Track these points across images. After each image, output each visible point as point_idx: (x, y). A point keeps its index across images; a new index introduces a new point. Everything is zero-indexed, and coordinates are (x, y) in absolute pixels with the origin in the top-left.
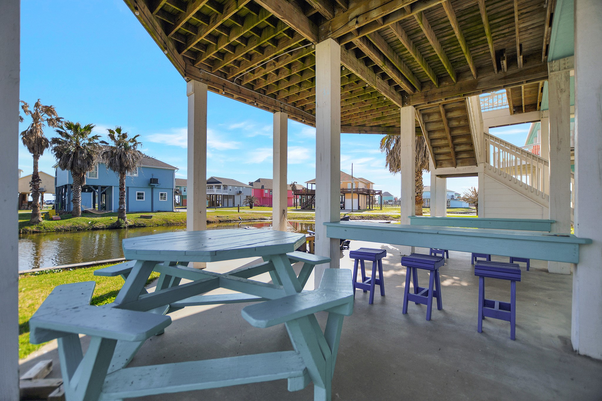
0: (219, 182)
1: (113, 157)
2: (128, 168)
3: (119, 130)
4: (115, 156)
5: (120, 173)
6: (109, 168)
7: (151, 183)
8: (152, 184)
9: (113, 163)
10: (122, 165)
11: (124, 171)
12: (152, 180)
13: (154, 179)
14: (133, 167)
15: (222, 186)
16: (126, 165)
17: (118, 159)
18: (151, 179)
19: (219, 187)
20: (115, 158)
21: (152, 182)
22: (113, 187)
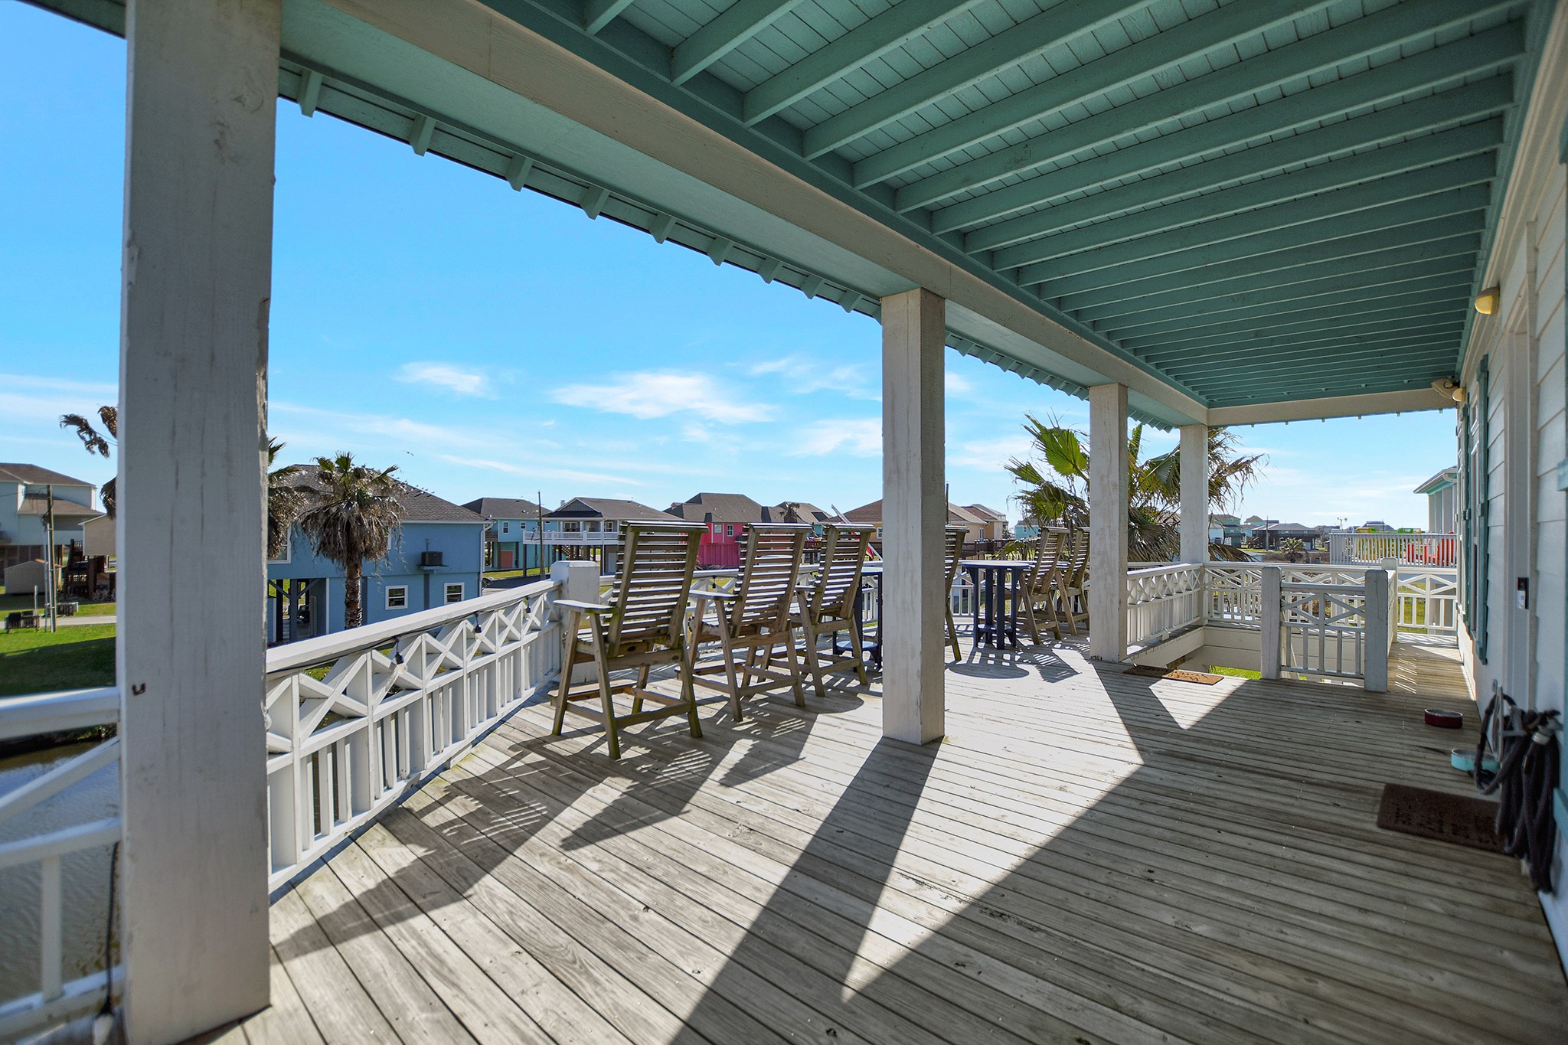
0: (594, 513)
1: (330, 527)
2: (368, 552)
3: (344, 461)
4: (335, 526)
5: (348, 563)
6: (321, 554)
7: (423, 564)
8: (426, 568)
9: (329, 543)
10: (351, 547)
11: (357, 562)
12: (427, 555)
13: (432, 554)
14: (380, 549)
15: (602, 524)
16: (362, 547)
17: (342, 533)
18: (424, 554)
19: (594, 528)
20: (335, 529)
21: (427, 563)
22: (328, 580)
